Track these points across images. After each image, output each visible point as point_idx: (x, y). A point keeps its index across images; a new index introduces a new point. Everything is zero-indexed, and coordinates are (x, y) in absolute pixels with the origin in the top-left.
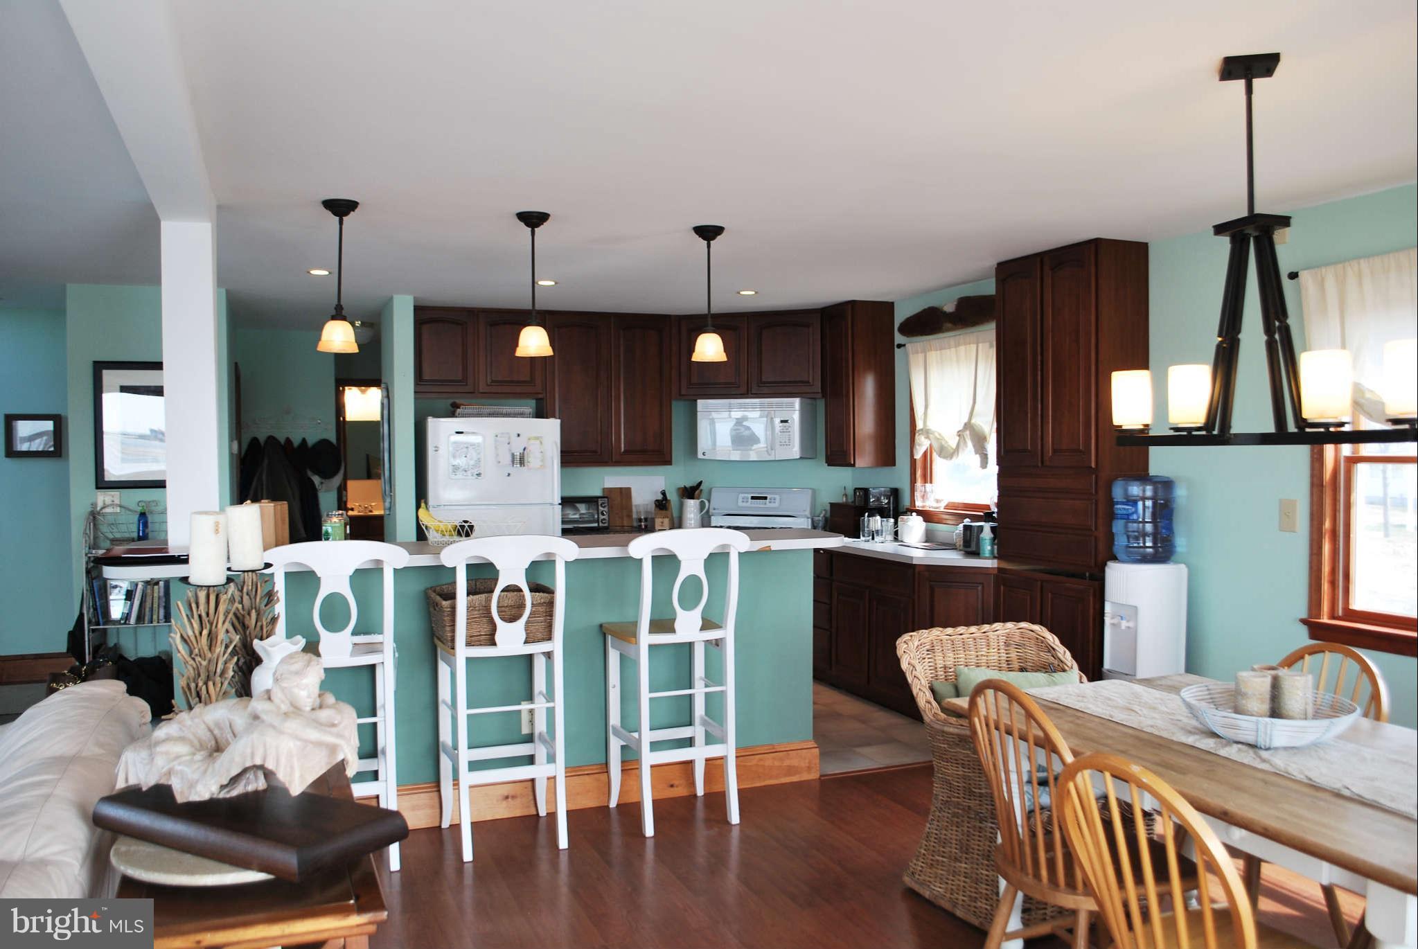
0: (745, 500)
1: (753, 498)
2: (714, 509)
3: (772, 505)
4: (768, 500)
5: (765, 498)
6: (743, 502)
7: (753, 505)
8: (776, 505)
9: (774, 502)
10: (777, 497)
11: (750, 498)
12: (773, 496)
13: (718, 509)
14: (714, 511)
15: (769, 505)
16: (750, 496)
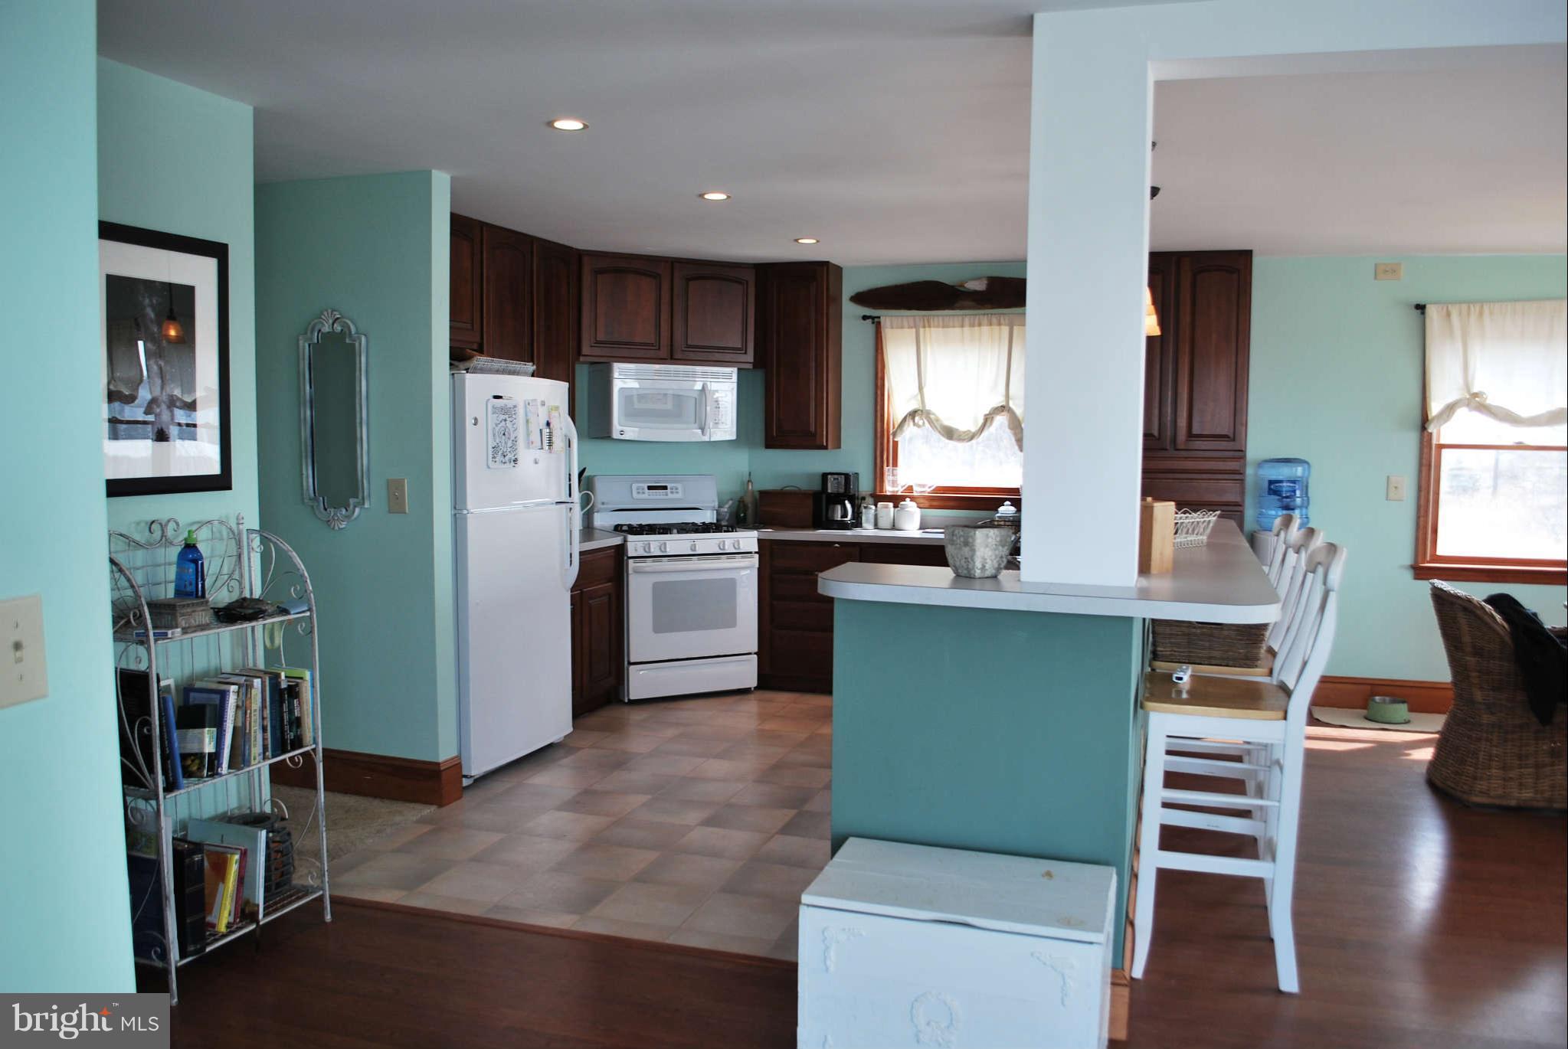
0: (641, 491)
1: (650, 488)
2: (603, 504)
3: (675, 496)
4: (669, 490)
5: (665, 488)
6: (639, 493)
7: (651, 497)
8: (679, 496)
9: (677, 493)
10: (679, 486)
11: (646, 488)
12: (673, 485)
13: (607, 504)
14: (602, 506)
15: (670, 496)
16: (645, 486)
